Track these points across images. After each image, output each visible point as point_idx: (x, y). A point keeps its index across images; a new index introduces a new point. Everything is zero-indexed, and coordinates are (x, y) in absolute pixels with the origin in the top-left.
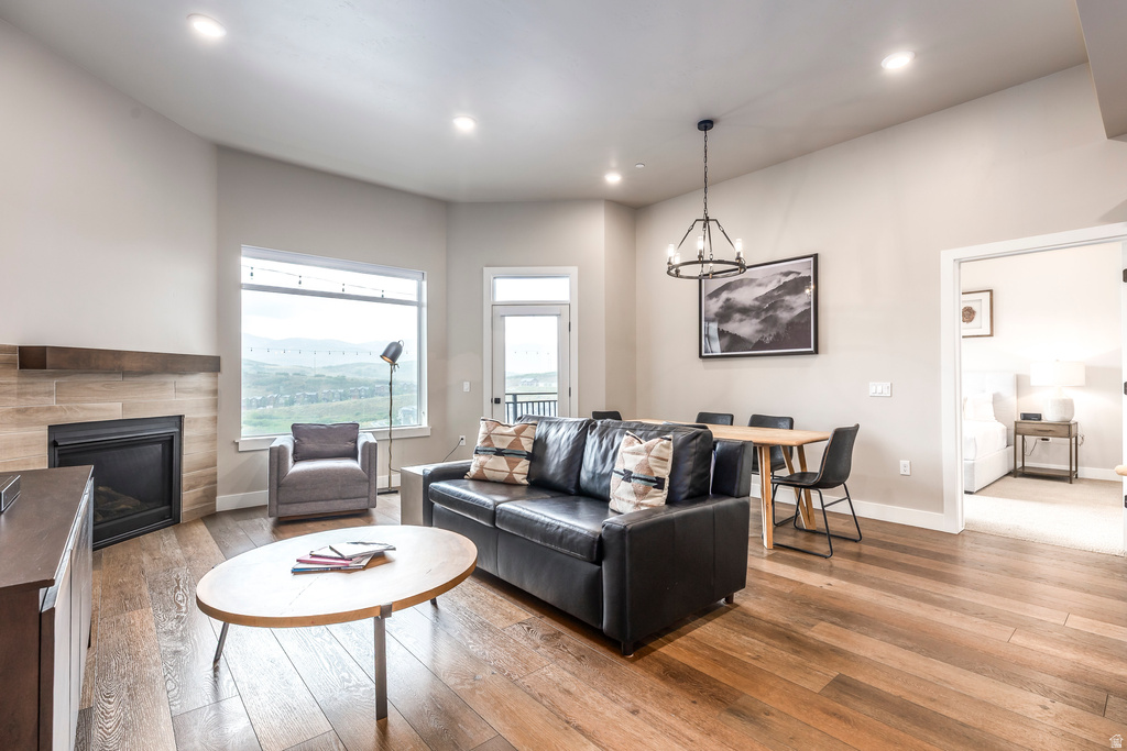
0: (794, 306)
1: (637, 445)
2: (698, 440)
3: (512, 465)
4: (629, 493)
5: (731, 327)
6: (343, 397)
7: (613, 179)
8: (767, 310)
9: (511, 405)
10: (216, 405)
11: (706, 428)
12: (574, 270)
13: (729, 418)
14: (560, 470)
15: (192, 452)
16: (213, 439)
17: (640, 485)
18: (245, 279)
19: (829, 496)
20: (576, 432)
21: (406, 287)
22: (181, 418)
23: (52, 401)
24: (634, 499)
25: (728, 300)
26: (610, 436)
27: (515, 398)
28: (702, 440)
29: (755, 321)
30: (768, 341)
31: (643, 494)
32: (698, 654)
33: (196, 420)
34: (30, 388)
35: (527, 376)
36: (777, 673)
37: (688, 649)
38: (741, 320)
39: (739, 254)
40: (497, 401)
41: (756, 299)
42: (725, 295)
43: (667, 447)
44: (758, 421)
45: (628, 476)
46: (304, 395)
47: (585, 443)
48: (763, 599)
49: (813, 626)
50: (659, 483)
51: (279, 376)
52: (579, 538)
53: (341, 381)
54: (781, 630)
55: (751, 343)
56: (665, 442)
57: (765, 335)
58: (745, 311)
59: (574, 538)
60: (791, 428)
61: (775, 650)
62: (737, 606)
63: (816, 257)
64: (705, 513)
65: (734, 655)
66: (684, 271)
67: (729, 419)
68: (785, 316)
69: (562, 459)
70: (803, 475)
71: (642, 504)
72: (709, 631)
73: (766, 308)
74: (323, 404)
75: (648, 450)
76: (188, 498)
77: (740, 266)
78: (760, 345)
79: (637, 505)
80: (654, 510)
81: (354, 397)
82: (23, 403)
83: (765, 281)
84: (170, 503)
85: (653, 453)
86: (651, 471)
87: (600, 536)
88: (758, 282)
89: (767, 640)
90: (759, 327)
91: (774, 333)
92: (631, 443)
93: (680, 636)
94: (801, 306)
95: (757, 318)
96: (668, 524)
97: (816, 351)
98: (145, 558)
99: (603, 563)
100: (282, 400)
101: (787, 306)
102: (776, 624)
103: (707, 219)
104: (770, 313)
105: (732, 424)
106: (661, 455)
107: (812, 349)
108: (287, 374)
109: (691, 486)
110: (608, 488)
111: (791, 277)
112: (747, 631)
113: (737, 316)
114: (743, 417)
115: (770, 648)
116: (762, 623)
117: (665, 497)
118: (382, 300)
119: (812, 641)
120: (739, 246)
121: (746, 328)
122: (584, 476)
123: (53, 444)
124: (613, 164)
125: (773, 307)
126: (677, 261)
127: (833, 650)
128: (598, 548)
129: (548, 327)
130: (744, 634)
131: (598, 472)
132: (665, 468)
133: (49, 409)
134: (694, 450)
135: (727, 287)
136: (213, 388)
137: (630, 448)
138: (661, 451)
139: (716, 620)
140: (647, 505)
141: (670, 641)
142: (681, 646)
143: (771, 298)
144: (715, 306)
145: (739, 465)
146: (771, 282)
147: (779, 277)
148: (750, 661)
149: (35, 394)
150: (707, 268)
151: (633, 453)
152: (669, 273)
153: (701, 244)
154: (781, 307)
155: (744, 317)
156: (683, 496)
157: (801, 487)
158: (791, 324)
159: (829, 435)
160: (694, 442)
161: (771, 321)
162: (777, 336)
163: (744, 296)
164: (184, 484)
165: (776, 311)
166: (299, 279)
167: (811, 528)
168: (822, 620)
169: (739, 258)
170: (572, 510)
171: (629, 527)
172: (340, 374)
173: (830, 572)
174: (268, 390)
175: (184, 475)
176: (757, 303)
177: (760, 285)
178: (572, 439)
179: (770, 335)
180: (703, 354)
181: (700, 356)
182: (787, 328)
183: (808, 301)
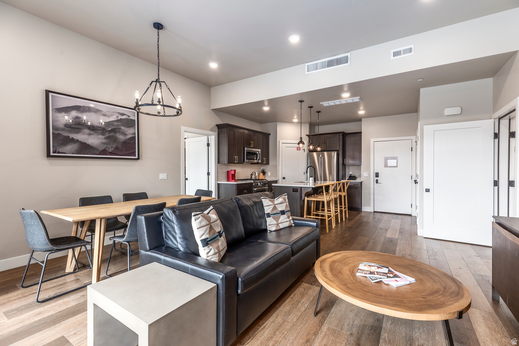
0: (127, 133)
5: (82, 137)
8: (110, 131)
25: (77, 118)
29: (101, 137)
30: (110, 150)
38: (90, 134)
42: (74, 114)
55: (98, 150)
57: (108, 147)
58: (93, 129)
68: (121, 138)
73: (109, 131)
78: (104, 152)
83: (108, 114)
90: (104, 141)
91: (114, 146)
94: (130, 134)
95: (103, 135)
97: (138, 159)
101: (122, 132)
104: (112, 134)
107: (136, 157)
111: (124, 117)
113: (87, 131)
121: (95, 140)
135: (77, 108)
143: (113, 125)
146: (112, 116)
147: (117, 114)
154: (119, 132)
155: (92, 132)
158: (125, 143)
161: (112, 139)
162: (117, 148)
165: (115, 133)
177: (104, 115)
179: (112, 147)
180: (52, 154)
181: (49, 156)
182: (123, 145)
183: (134, 132)
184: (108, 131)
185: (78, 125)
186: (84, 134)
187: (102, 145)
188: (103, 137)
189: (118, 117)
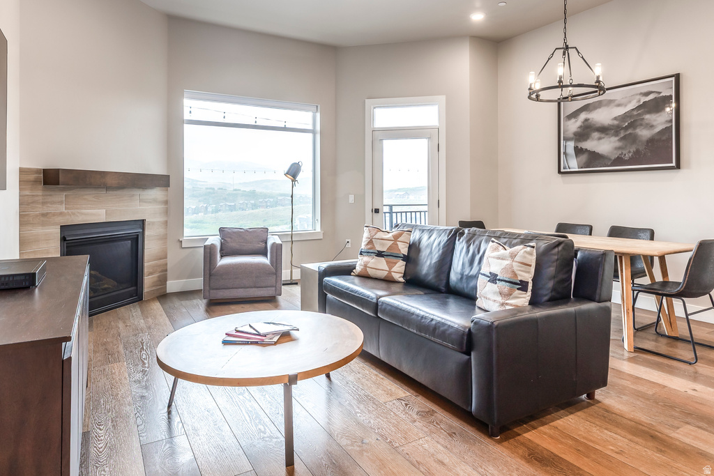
0: (654, 123)
1: (502, 251)
2: (560, 248)
3: (391, 265)
4: (495, 293)
5: (589, 145)
6: (255, 206)
7: (478, 17)
8: (626, 128)
9: (388, 215)
10: (166, 212)
11: (566, 237)
12: (443, 98)
13: (588, 229)
14: (432, 271)
15: (151, 248)
16: (164, 238)
17: (505, 287)
18: (187, 116)
19: (693, 304)
20: (446, 239)
21: (304, 118)
22: (143, 221)
23: (62, 208)
24: (499, 299)
25: (586, 120)
26: (477, 243)
27: (391, 209)
28: (563, 248)
29: (614, 139)
30: (627, 157)
31: (509, 295)
32: (562, 443)
33: (153, 223)
34: (50, 199)
35: (399, 190)
36: (641, 469)
37: (552, 437)
38: (600, 139)
39: (598, 77)
40: (377, 211)
41: (615, 119)
42: (583, 116)
43: (531, 254)
44: (616, 232)
45: (493, 278)
46: (226, 205)
47: (454, 248)
48: (625, 398)
49: (678, 428)
50: (523, 286)
51: (208, 191)
52: (451, 330)
53: (253, 194)
54: (644, 428)
55: (610, 159)
56: (529, 249)
57: (624, 152)
58: (604, 130)
59: (446, 330)
60: (652, 238)
61: (637, 447)
62: (598, 402)
63: (677, 77)
64: (567, 315)
65: (597, 447)
66: (543, 95)
67: (590, 230)
68: (644, 134)
69: (434, 261)
70: (665, 284)
71: (507, 304)
72: (570, 422)
73: (625, 127)
74: (240, 212)
75: (513, 256)
76: (148, 281)
77: (599, 88)
78: (619, 161)
79: (503, 304)
80: (518, 310)
81: (262, 207)
82: (46, 210)
83: (625, 101)
84: (136, 285)
85: (517, 259)
86: (516, 275)
87: (470, 330)
88: (617, 102)
89: (630, 437)
90: (618, 144)
91: (633, 149)
92: (496, 249)
93: (543, 424)
94: (662, 124)
95: (616, 136)
96: (533, 322)
97: (678, 166)
98: (121, 325)
99: (472, 354)
100: (210, 209)
101: (647, 124)
102: (639, 423)
103: (567, 48)
104: (630, 131)
105: (590, 234)
106: (525, 261)
107: (674, 164)
108: (213, 189)
109: (554, 289)
110: (475, 288)
111: (651, 97)
112: (609, 426)
113: (596, 135)
114: (602, 227)
115: (632, 445)
116: (625, 421)
117: (529, 298)
118: (285, 129)
119: (677, 443)
120: (598, 70)
121: (605, 146)
122: (454, 277)
123: (63, 239)
124: (478, 4)
125: (632, 125)
126: (537, 87)
127: (701, 454)
128: (467, 341)
129: (419, 149)
130: (606, 429)
131: (466, 273)
132: (529, 272)
133: (61, 214)
134: (556, 257)
136: (165, 199)
137: (496, 254)
138: (525, 257)
139: (579, 413)
140: (511, 305)
141: (534, 428)
142: (545, 434)
143: (631, 117)
144: (573, 126)
145: (600, 273)
146: (630, 102)
147: (638, 97)
148: (614, 455)
149: (53, 203)
150: (567, 92)
151: (498, 258)
152: (530, 98)
153: (561, 70)
154: (641, 125)
155: (603, 136)
156: (546, 298)
157: (663, 295)
158: (651, 141)
159: (694, 246)
160: (556, 250)
161: (631, 139)
162: (637, 152)
163: (603, 116)
164: (146, 270)
165: (635, 128)
166: (224, 115)
167: (673, 334)
168: (688, 423)
169: (598, 81)
170: (443, 305)
171: (496, 323)
172: (252, 189)
173: (695, 377)
174: (200, 201)
175: (146, 264)
176: (616, 122)
177: (619, 105)
178: (442, 244)
179: (630, 152)
180: (562, 170)
181: (560, 172)
182: (647, 145)
183: (669, 119)
184: (623, 128)
185: (586, 131)
186: (593, 139)
187: (615, 152)
188: (617, 138)
189: (639, 101)
